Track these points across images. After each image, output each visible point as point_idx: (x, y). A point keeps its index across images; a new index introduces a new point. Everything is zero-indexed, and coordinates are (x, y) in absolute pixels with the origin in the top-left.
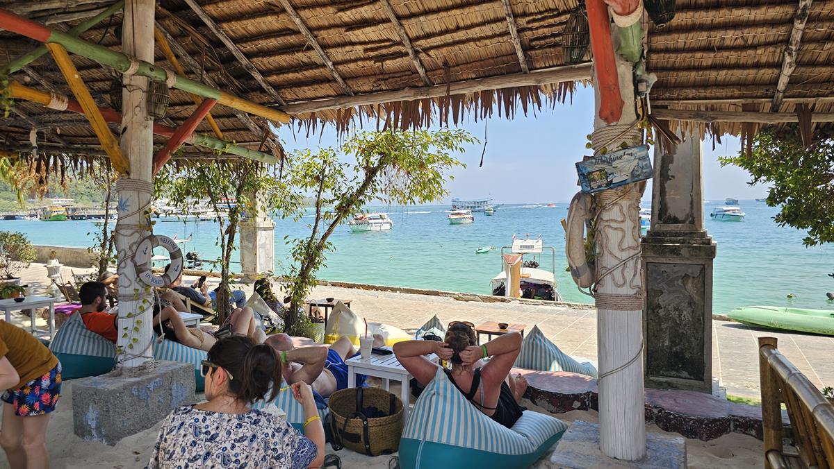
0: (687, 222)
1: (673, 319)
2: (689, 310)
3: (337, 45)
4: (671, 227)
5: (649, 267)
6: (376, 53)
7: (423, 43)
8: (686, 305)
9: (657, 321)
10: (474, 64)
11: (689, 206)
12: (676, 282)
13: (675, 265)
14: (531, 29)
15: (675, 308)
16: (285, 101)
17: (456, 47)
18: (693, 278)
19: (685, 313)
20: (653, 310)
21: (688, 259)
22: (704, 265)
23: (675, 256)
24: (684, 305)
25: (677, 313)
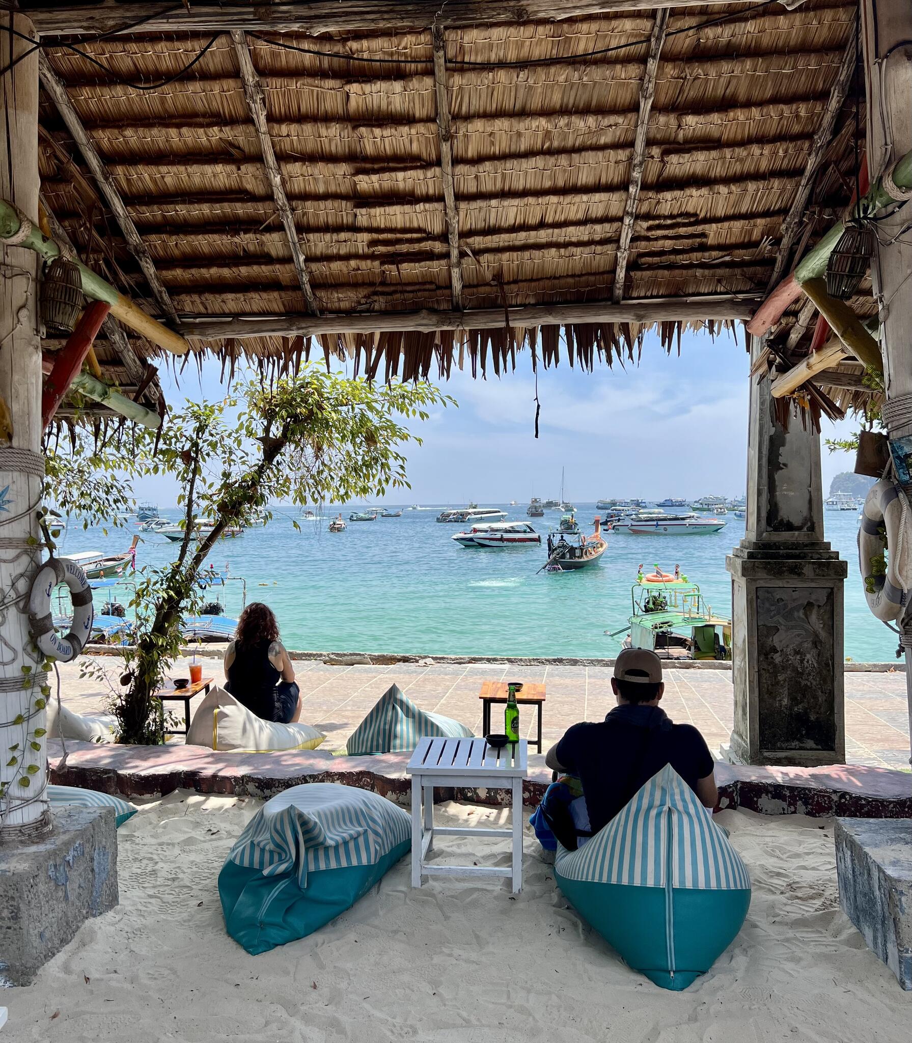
0: (805, 529)
1: (794, 667)
2: (814, 652)
3: (326, 229)
4: (785, 536)
5: (760, 593)
6: (390, 249)
7: (478, 242)
8: (810, 645)
9: (771, 671)
10: (541, 283)
11: (806, 505)
12: (796, 614)
13: (795, 589)
14: (648, 239)
15: (795, 650)
16: (180, 317)
17: (527, 254)
18: (819, 606)
19: (808, 656)
20: (766, 655)
21: (812, 580)
22: (832, 589)
23: (796, 577)
24: (807, 645)
25: (798, 657)
